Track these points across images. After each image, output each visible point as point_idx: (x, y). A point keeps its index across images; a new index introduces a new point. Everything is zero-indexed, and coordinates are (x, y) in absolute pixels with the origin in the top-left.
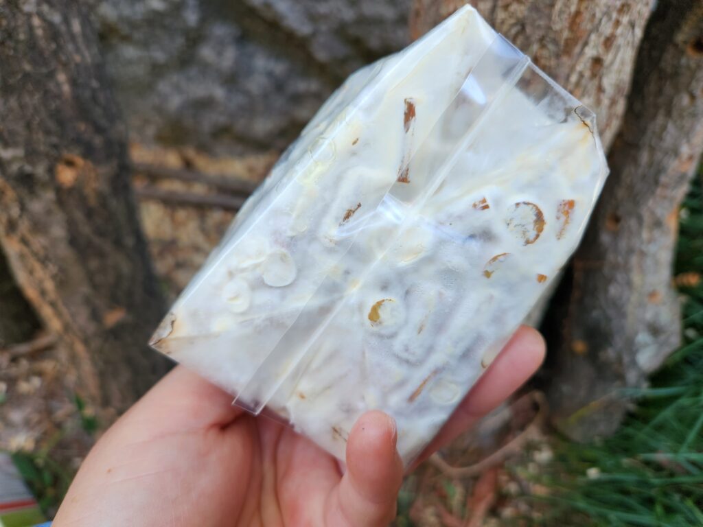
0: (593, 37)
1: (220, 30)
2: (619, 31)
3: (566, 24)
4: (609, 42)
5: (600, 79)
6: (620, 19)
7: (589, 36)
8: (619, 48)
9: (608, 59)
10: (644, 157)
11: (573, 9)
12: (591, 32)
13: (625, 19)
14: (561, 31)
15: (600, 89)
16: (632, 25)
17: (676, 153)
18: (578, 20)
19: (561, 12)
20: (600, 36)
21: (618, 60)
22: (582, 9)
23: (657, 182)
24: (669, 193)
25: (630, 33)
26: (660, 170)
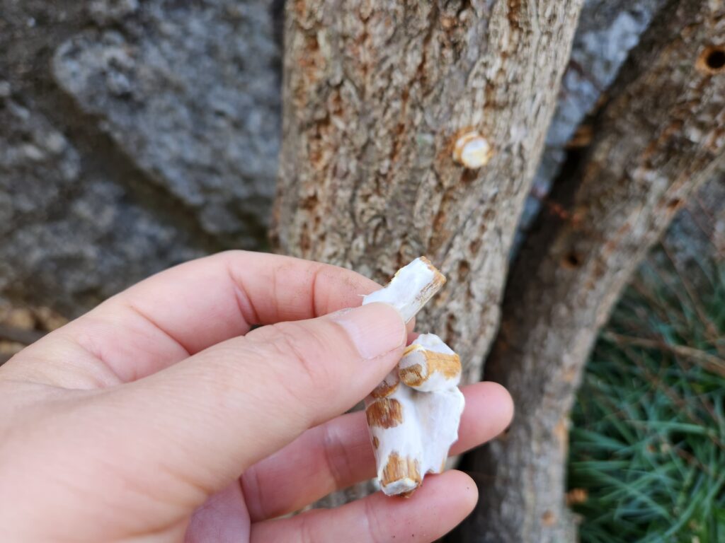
0: (458, 239)
1: (101, 188)
2: (485, 236)
3: (430, 223)
4: (475, 246)
5: (469, 283)
6: (486, 224)
7: (453, 238)
8: (486, 253)
9: (475, 263)
10: (528, 364)
11: (436, 208)
12: (455, 234)
13: (491, 225)
14: (424, 229)
15: (470, 294)
16: (499, 232)
17: (558, 362)
18: (441, 220)
19: (422, 211)
20: (465, 239)
21: (487, 265)
22: (445, 209)
23: (542, 391)
24: (554, 402)
25: (498, 240)
26: (544, 379)
